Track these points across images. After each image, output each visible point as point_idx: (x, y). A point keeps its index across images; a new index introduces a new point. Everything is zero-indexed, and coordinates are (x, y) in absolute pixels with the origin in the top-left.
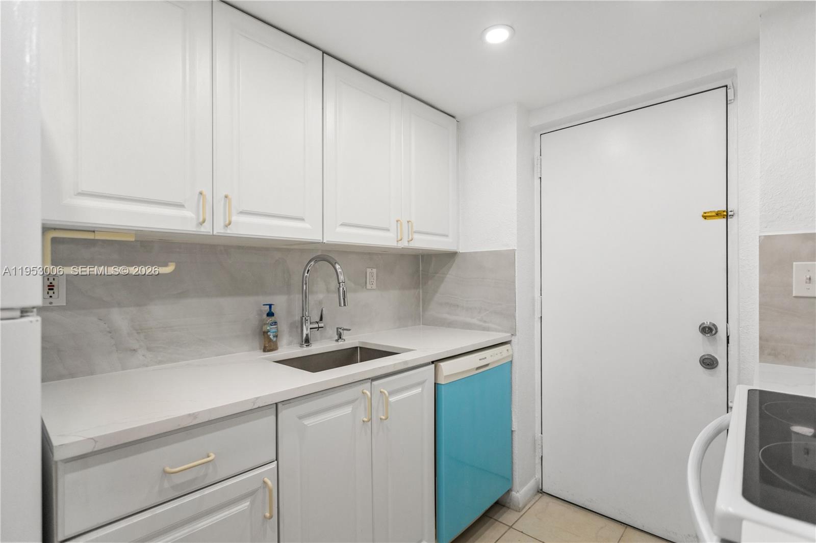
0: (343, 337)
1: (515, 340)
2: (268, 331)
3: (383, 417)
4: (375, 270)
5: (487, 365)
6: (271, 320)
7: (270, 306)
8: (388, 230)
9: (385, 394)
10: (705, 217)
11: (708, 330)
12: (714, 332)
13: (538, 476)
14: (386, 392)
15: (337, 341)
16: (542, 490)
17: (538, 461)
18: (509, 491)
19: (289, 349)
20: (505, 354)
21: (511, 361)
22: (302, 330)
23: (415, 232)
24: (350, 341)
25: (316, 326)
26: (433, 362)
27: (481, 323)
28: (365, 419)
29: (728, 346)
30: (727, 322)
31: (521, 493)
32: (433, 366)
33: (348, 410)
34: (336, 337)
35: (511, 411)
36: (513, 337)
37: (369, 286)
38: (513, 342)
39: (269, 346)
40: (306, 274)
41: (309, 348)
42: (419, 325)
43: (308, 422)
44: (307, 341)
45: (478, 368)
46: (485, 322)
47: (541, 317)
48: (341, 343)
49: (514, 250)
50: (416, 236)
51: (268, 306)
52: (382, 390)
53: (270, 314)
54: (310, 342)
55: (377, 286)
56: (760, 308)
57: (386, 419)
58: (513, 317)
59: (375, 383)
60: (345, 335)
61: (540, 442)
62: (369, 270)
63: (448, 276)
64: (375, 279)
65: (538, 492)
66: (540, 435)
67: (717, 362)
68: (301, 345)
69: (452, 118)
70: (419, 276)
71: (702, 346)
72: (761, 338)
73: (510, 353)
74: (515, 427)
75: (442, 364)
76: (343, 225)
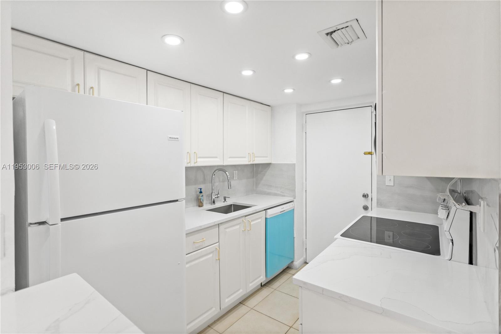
0: (226, 200)
1: (295, 200)
2: (201, 199)
3: (249, 229)
4: (237, 171)
5: (284, 211)
6: (201, 195)
7: (201, 189)
8: (245, 157)
9: (250, 221)
10: (365, 154)
11: (365, 196)
12: (367, 197)
13: (305, 256)
14: (250, 220)
15: (224, 202)
16: (306, 262)
17: (305, 250)
18: (292, 262)
19: (207, 206)
20: (291, 206)
21: (294, 209)
22: (212, 198)
23: (255, 157)
24: (229, 202)
25: (217, 196)
26: (264, 210)
27: (281, 193)
28: (243, 230)
29: (372, 202)
30: (372, 193)
31: (297, 263)
32: (265, 211)
33: (238, 227)
34: (224, 201)
35: (293, 229)
36: (295, 199)
37: (234, 179)
38: (294, 201)
39: (200, 205)
40: (213, 176)
41: (215, 205)
42: (254, 194)
43: (227, 230)
44: (214, 202)
45: (281, 212)
46: (283, 193)
47: (306, 191)
48: (225, 203)
49: (295, 164)
50: (256, 159)
51: (200, 189)
52: (249, 220)
53: (201, 192)
54: (215, 203)
55: (238, 178)
56: (377, 189)
57: (250, 230)
58: (294, 190)
59: (246, 217)
60: (227, 199)
61: (305, 242)
62: (234, 172)
63: (267, 173)
64: (237, 175)
65: (305, 263)
66: (305, 239)
67: (368, 208)
68: (211, 204)
69: (268, 106)
70: (254, 173)
71: (363, 202)
72: (377, 199)
73: (293, 205)
74: (295, 236)
75: (268, 210)
76: (230, 157)
